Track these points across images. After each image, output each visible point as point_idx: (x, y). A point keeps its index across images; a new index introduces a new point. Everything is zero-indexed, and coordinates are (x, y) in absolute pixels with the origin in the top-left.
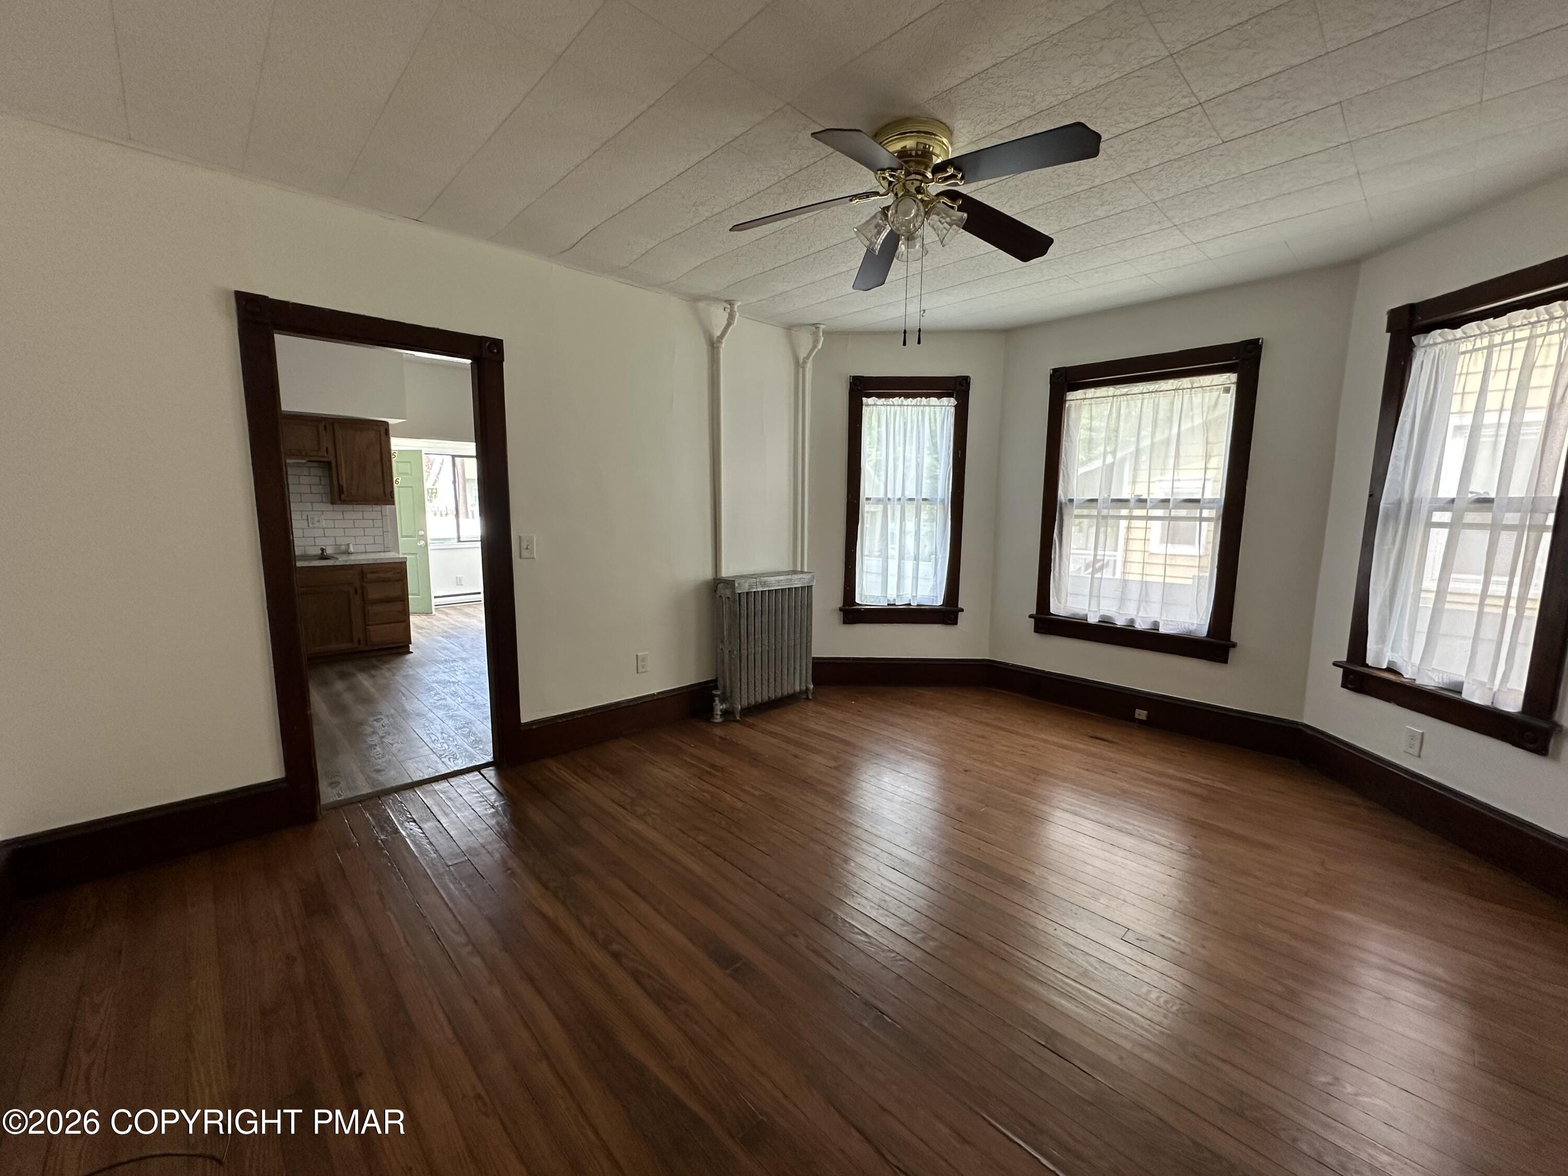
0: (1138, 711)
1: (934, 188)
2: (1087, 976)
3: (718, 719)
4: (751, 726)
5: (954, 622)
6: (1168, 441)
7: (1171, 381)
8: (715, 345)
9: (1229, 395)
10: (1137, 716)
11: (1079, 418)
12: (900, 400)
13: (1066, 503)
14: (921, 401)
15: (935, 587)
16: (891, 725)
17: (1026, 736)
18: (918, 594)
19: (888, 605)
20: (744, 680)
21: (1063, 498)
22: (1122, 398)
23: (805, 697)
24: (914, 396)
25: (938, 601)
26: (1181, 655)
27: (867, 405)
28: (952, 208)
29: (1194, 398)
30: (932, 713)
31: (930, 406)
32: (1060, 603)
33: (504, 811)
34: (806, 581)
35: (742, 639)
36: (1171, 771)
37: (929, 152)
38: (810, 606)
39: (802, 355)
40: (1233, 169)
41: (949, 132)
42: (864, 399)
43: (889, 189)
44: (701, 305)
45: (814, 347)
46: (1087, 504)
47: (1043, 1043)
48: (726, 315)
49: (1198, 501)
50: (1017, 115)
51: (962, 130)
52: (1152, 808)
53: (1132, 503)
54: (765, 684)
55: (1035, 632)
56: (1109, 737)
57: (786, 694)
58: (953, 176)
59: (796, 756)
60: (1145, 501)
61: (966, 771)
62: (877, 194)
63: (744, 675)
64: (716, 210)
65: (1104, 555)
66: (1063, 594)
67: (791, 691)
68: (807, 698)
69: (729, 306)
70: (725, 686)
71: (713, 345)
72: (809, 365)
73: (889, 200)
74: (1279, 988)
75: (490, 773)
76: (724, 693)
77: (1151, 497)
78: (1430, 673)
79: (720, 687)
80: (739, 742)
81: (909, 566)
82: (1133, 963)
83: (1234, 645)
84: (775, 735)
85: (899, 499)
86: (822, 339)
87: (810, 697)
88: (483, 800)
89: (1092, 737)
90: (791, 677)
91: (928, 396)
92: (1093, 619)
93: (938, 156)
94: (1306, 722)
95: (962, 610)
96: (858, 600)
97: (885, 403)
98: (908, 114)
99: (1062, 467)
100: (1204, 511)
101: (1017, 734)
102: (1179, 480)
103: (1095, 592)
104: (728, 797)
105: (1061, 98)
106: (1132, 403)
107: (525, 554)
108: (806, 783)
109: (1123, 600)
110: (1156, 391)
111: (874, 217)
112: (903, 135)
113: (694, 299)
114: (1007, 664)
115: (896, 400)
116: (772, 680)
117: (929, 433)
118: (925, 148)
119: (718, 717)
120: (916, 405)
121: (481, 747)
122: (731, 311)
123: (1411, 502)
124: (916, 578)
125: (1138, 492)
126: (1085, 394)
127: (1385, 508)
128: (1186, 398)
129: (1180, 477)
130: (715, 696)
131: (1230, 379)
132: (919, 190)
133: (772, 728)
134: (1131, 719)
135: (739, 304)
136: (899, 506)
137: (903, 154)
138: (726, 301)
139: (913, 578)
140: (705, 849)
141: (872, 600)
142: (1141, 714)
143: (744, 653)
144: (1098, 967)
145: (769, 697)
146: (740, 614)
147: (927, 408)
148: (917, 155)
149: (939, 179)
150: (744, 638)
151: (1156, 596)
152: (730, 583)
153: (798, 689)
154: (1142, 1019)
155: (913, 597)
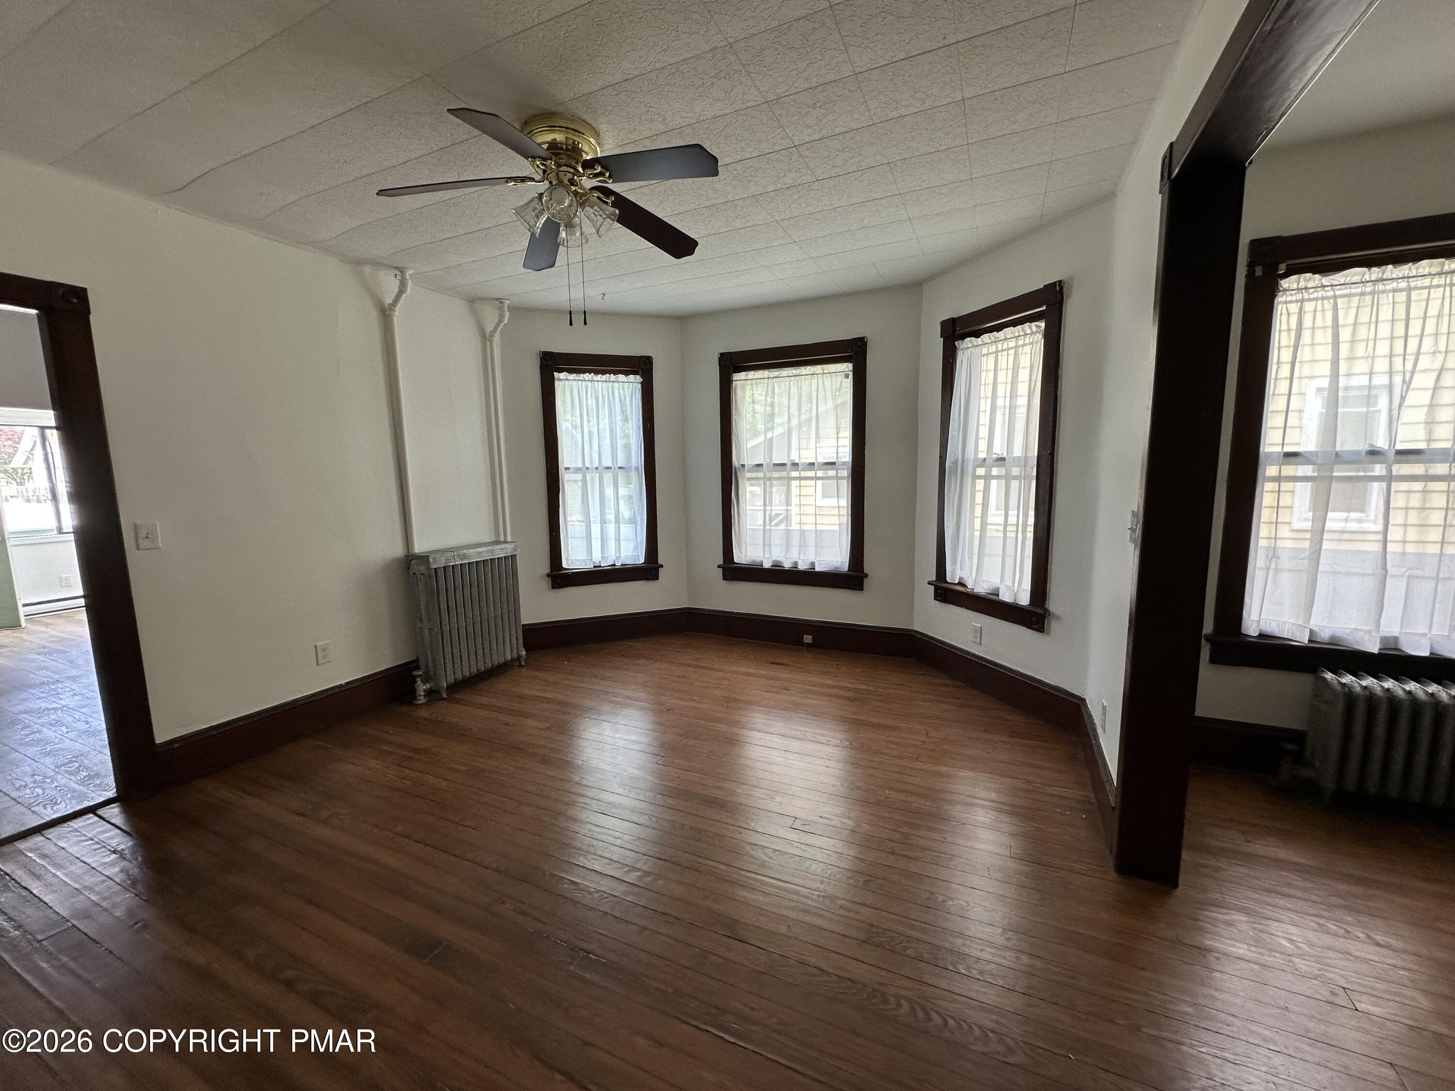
0: (806, 637)
1: (588, 183)
2: (764, 866)
3: (422, 700)
4: (459, 702)
5: (656, 577)
6: (810, 418)
7: (809, 367)
8: (387, 313)
9: (849, 380)
10: (805, 641)
11: (744, 396)
12: (590, 376)
13: (739, 468)
14: (610, 378)
15: (636, 548)
16: (602, 679)
17: (722, 670)
18: (622, 554)
19: (594, 567)
20: (449, 657)
21: (736, 464)
22: (774, 380)
23: (517, 664)
24: (603, 373)
25: (640, 559)
26: (832, 587)
27: (559, 380)
28: (606, 203)
29: (826, 383)
30: (640, 662)
31: (618, 382)
32: (741, 553)
33: (134, 852)
34: (509, 550)
35: (443, 615)
36: (830, 682)
37: (578, 148)
38: (515, 575)
39: (489, 328)
40: (828, 203)
41: (597, 134)
42: (555, 374)
43: (544, 177)
44: (367, 269)
45: (500, 321)
46: (755, 468)
47: (729, 934)
48: (397, 283)
49: (834, 463)
50: (653, 128)
51: (607, 133)
52: (817, 714)
53: (788, 467)
54: (473, 657)
55: (724, 579)
56: (785, 661)
57: (496, 663)
58: (601, 174)
59: (506, 724)
60: (797, 464)
61: (669, 710)
62: (533, 180)
63: (448, 650)
64: (365, 171)
65: (771, 510)
66: (744, 546)
67: (502, 660)
68: (520, 665)
69: (399, 273)
70: (427, 666)
71: (385, 313)
72: (497, 338)
73: (544, 186)
74: (898, 836)
75: (114, 812)
76: (427, 673)
77: (803, 461)
78: (982, 584)
79: (423, 667)
80: (445, 721)
81: (611, 528)
82: (799, 845)
83: (866, 576)
84: (482, 706)
85: (597, 468)
86: (508, 314)
87: (523, 663)
88: (99, 846)
89: (772, 663)
90: (501, 647)
91: (616, 373)
92: (767, 565)
93: (587, 154)
94: (915, 629)
95: (662, 566)
96: (564, 565)
97: (576, 378)
98: (553, 109)
99: (734, 437)
100: (839, 471)
101: (713, 669)
102: (820, 447)
103: (767, 542)
104: (431, 779)
105: (688, 121)
106: (782, 384)
107: (144, 543)
108: (518, 749)
109: (788, 546)
110: (799, 375)
111: (532, 201)
112: (552, 128)
113: (358, 263)
114: (704, 610)
115: (587, 376)
116: (480, 652)
117: (620, 407)
118: (574, 143)
119: (422, 698)
120: (606, 381)
121: (98, 782)
122: (402, 278)
123: (963, 462)
124: (618, 540)
125: (793, 458)
126: (747, 375)
127: (949, 466)
128: (820, 381)
129: (821, 445)
130: (416, 676)
131: (847, 367)
132: (572, 182)
133: (484, 700)
134: (800, 643)
135: (411, 272)
136: (597, 475)
137: (553, 146)
138: (396, 268)
139: (616, 539)
140: (403, 839)
141: (579, 564)
142: (808, 639)
143: (446, 628)
144: (772, 856)
145: (478, 670)
146: (438, 590)
147: (616, 384)
148: (567, 149)
149: (590, 174)
150: (444, 614)
151: (811, 541)
152: (424, 559)
153: (509, 657)
154: (804, 890)
155: (617, 557)
